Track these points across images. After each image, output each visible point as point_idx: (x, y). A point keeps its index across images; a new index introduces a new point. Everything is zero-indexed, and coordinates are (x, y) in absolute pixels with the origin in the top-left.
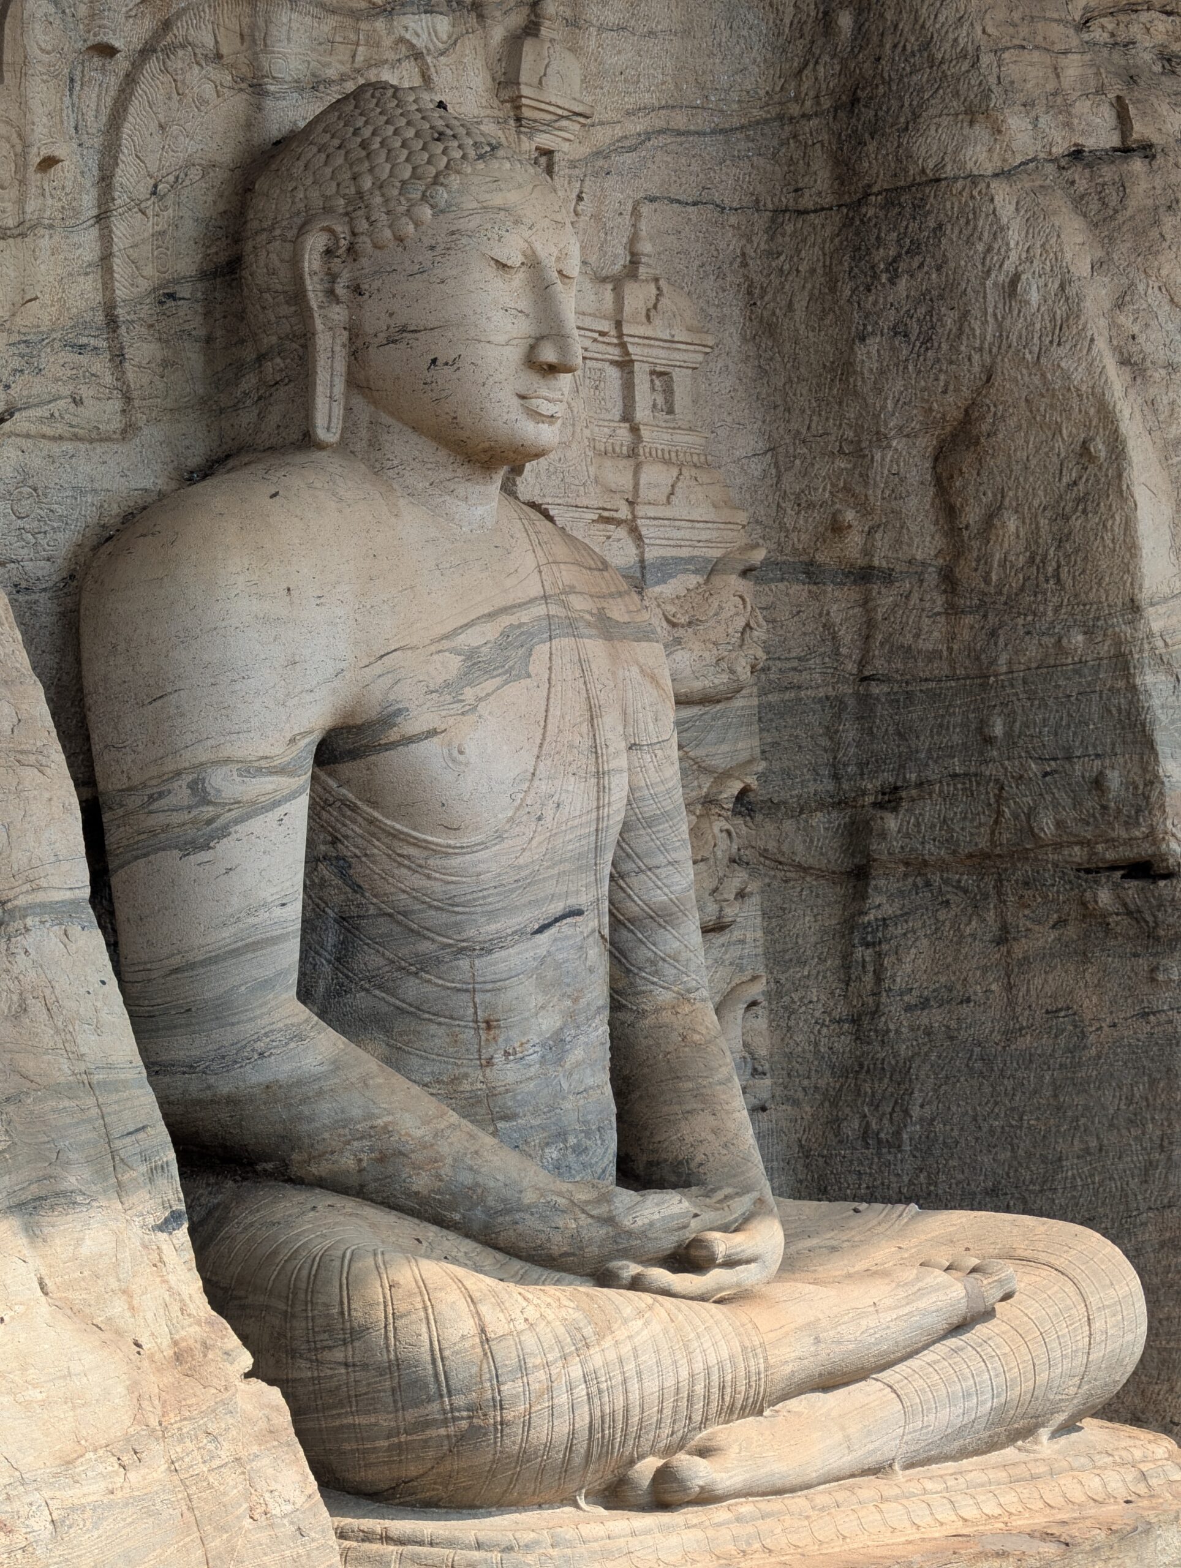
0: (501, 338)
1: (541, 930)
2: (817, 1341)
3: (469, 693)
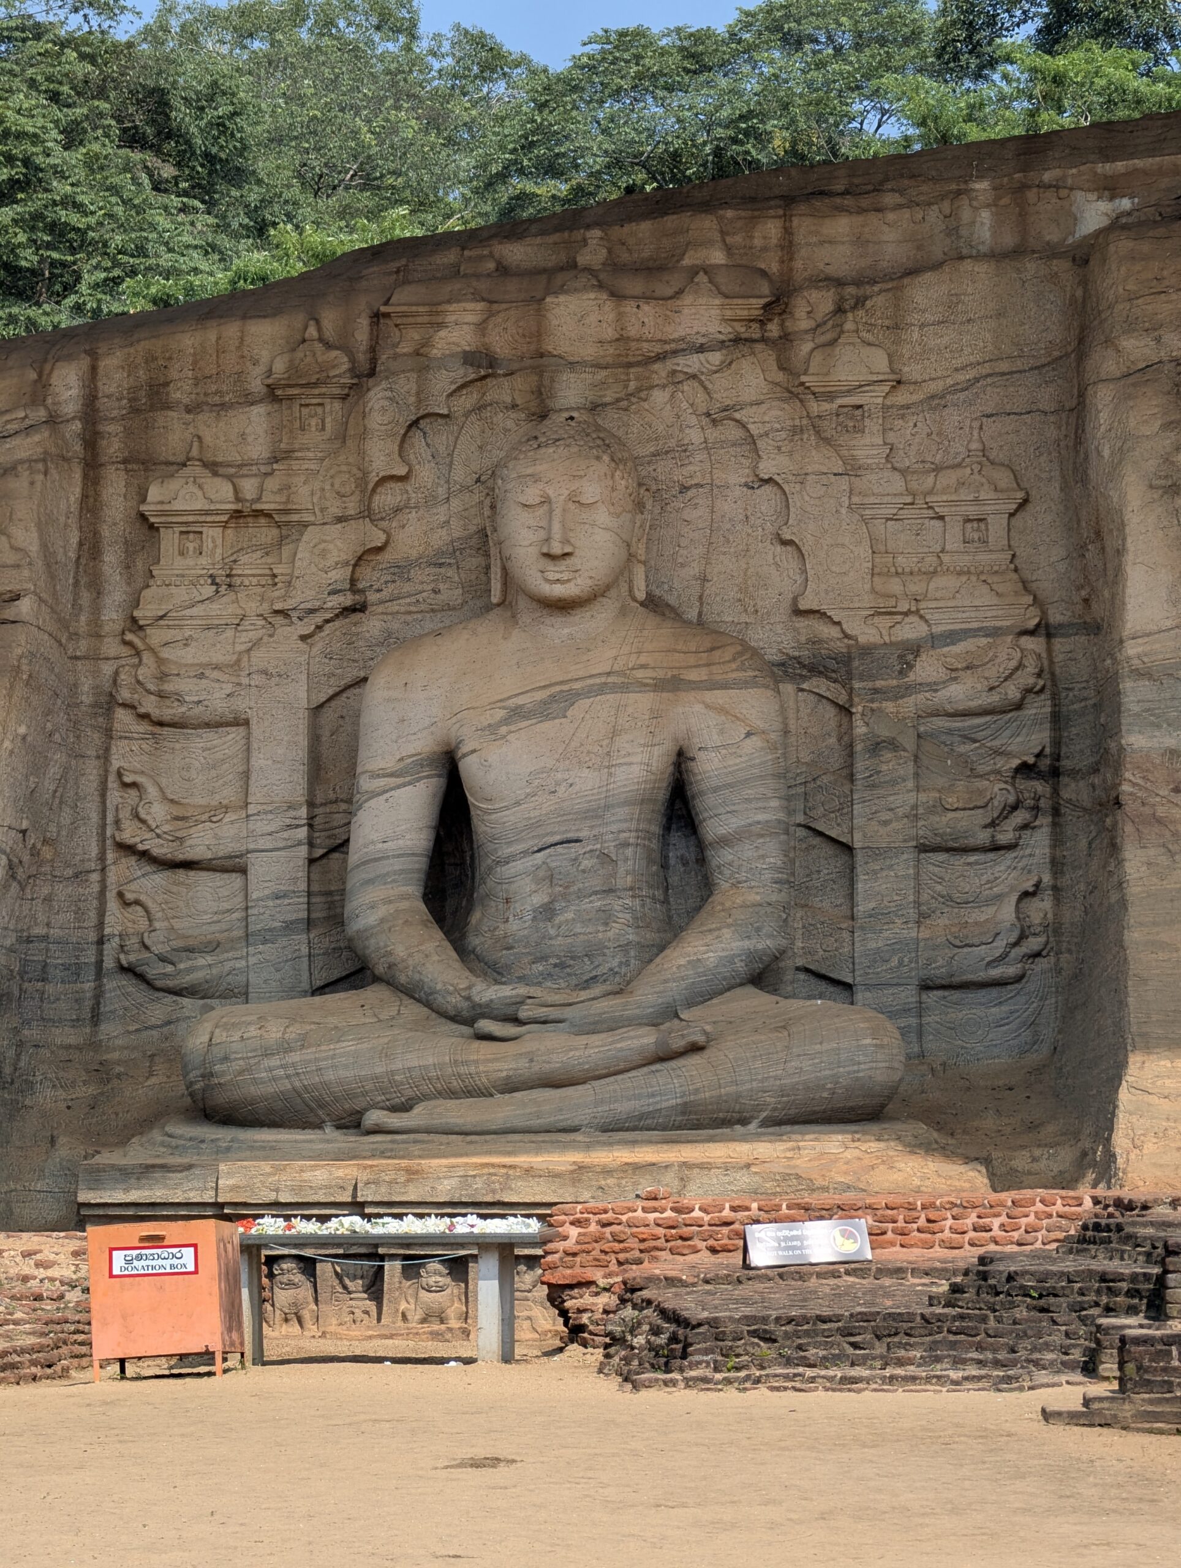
0: (527, 543)
1: (539, 851)
2: (531, 1061)
3: (504, 730)
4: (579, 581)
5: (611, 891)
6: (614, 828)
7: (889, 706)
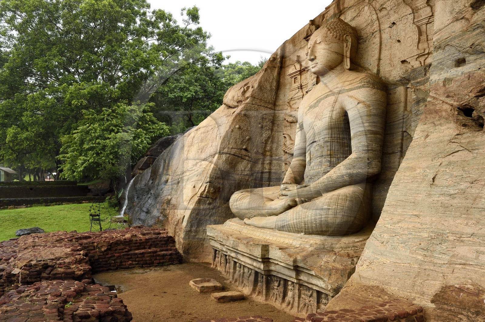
1: (309, 145)
4: (318, 66)
5: (323, 156)
6: (323, 137)
7: (422, 87)
